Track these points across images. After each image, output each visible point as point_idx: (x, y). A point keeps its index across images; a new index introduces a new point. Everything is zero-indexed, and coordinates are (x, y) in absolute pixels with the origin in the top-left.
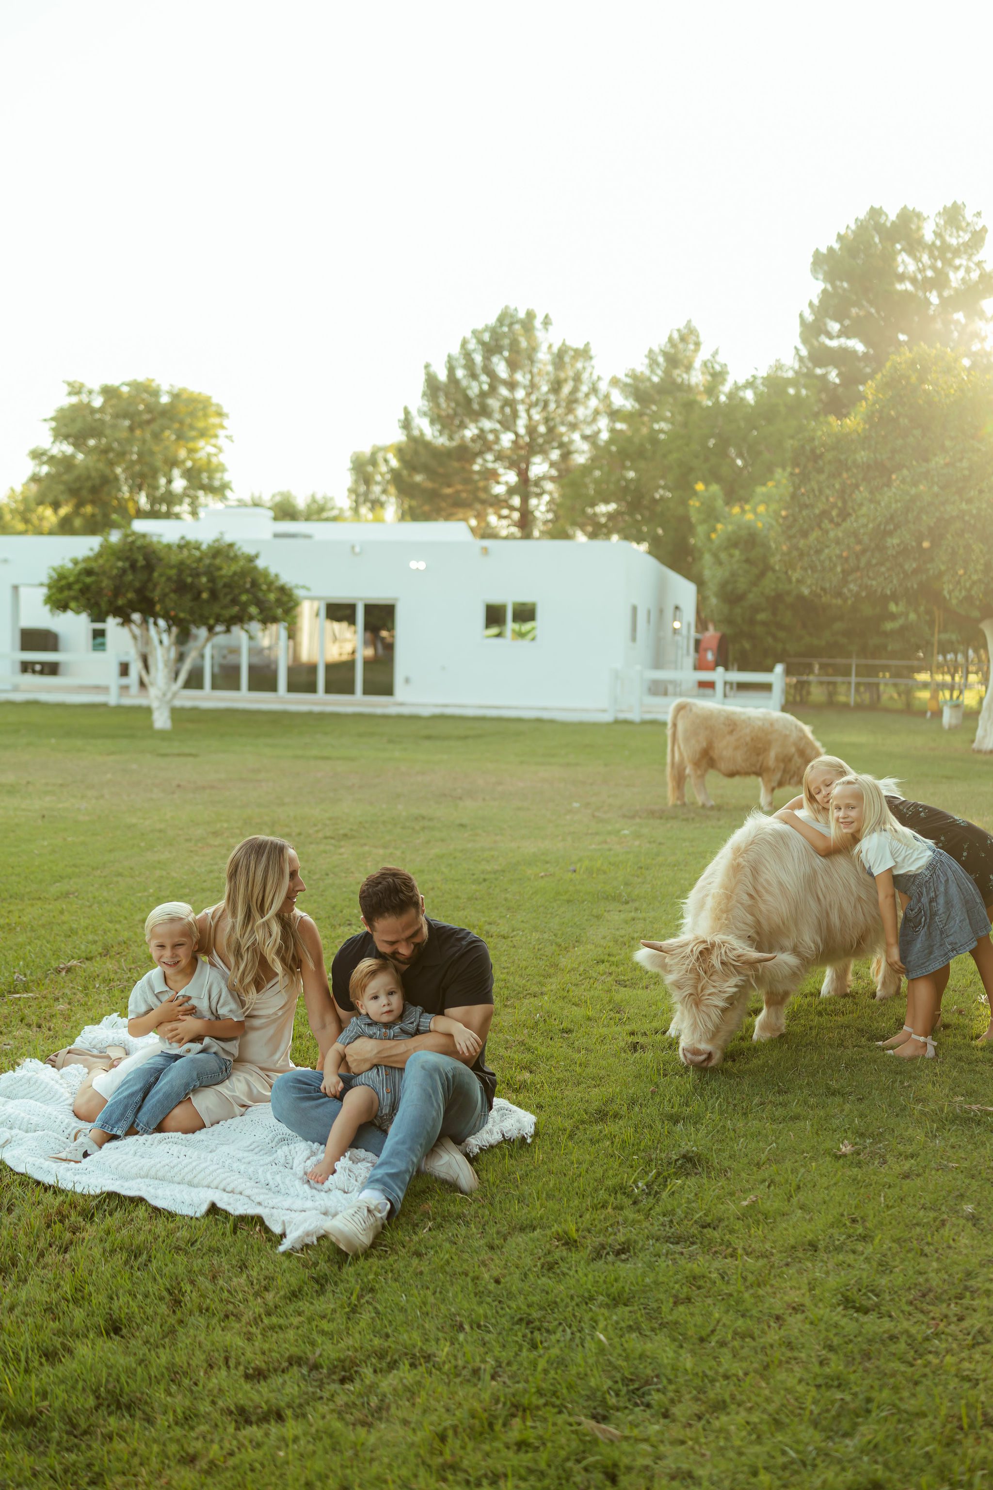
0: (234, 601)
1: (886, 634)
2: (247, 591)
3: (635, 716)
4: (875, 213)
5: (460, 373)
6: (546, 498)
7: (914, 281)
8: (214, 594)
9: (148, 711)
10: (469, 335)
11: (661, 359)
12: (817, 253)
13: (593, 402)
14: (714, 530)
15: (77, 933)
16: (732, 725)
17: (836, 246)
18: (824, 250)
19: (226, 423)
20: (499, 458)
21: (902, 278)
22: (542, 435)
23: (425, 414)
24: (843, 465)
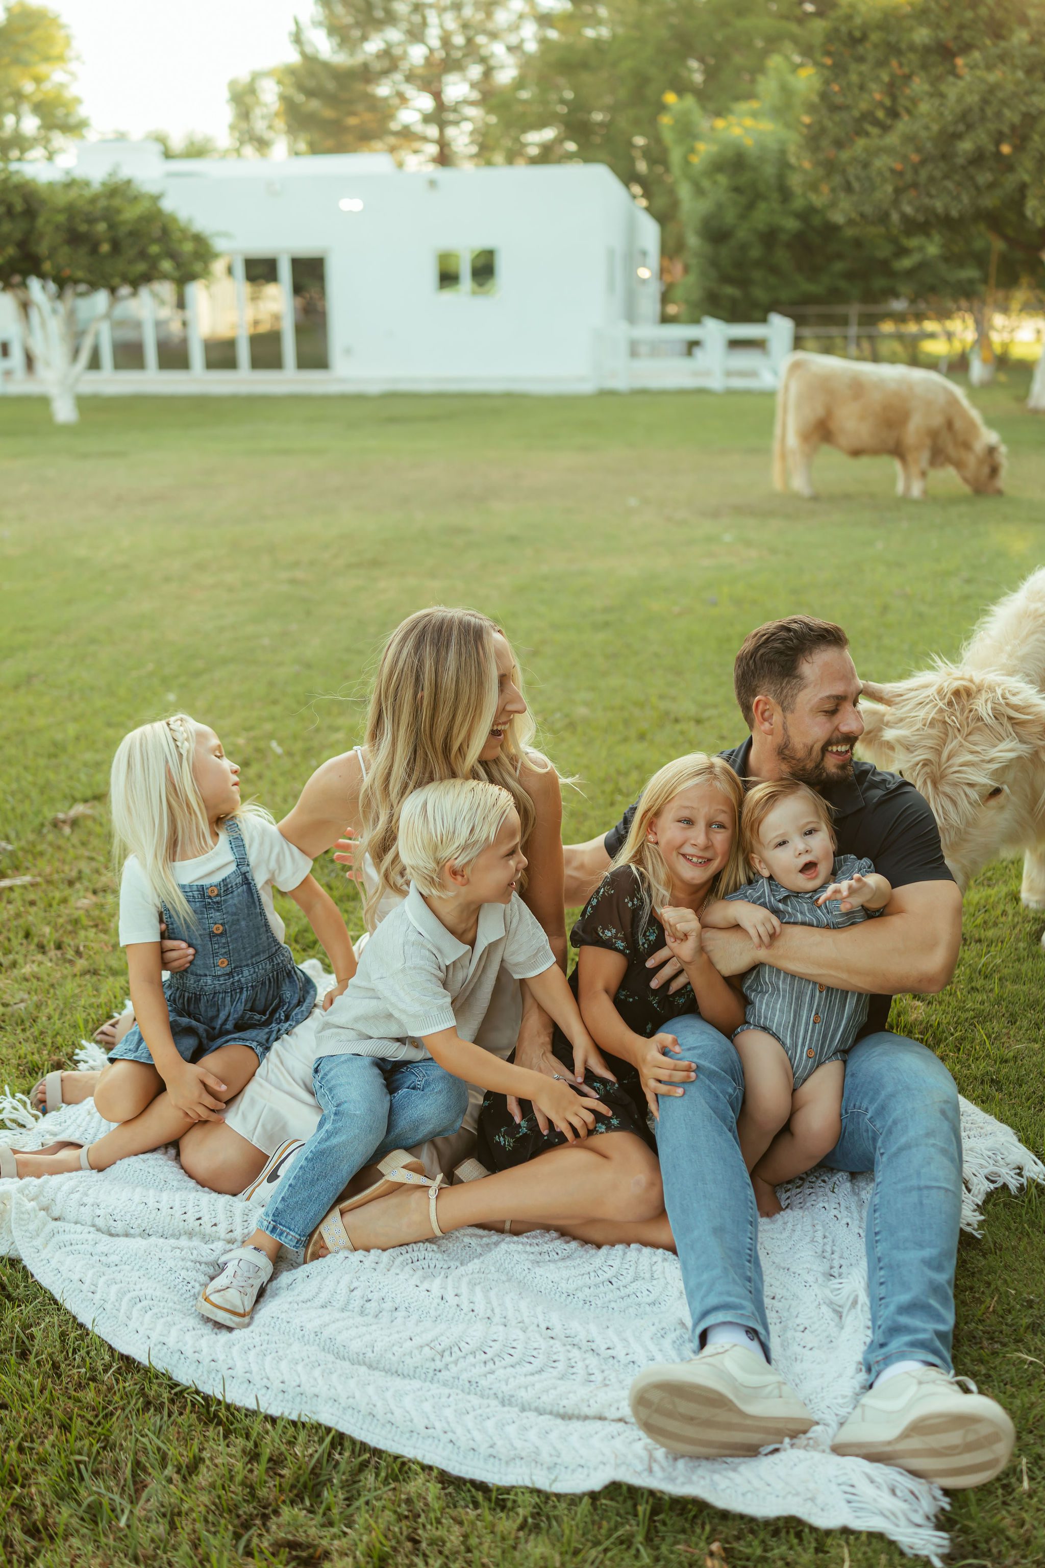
0: (143, 255)
2: (158, 241)
3: (621, 384)
6: (467, 127)
8: (116, 247)
9: (44, 401)
14: (692, 150)
15: (64, 749)
16: (858, 387)
20: (409, 78)
22: (458, 48)
23: (320, 24)
24: (894, 50)
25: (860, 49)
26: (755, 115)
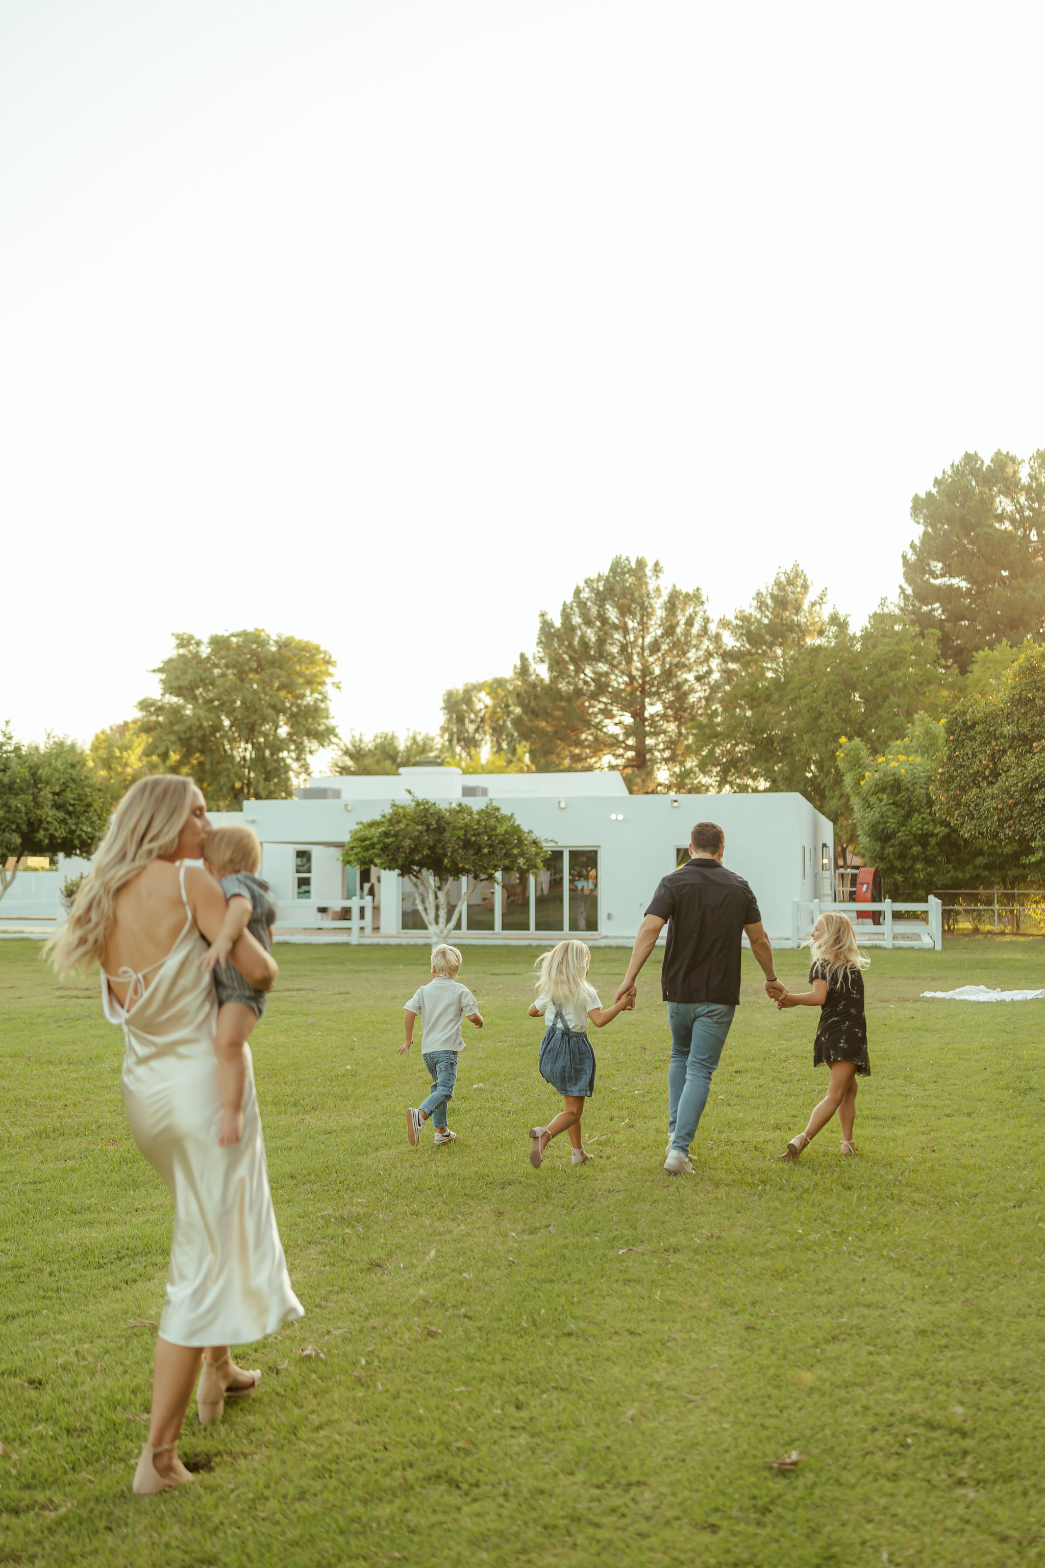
1: (1024, 866)
2: (516, 846)
4: (970, 458)
5: (577, 620)
6: (663, 737)
7: (1013, 521)
8: (492, 849)
10: (582, 585)
11: (769, 601)
12: (916, 498)
13: (706, 644)
14: (862, 777)
17: (934, 491)
18: (923, 495)
19: (331, 669)
20: (614, 700)
21: (1001, 518)
22: (655, 676)
23: (542, 660)
24: (992, 736)
25: (972, 733)
26: (907, 752)
